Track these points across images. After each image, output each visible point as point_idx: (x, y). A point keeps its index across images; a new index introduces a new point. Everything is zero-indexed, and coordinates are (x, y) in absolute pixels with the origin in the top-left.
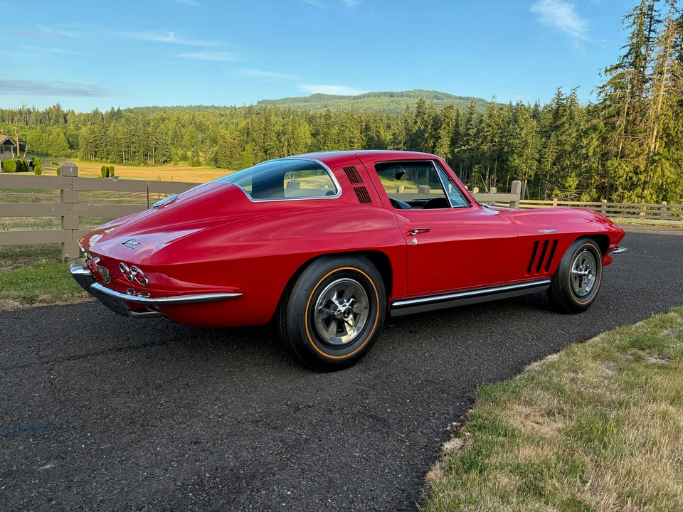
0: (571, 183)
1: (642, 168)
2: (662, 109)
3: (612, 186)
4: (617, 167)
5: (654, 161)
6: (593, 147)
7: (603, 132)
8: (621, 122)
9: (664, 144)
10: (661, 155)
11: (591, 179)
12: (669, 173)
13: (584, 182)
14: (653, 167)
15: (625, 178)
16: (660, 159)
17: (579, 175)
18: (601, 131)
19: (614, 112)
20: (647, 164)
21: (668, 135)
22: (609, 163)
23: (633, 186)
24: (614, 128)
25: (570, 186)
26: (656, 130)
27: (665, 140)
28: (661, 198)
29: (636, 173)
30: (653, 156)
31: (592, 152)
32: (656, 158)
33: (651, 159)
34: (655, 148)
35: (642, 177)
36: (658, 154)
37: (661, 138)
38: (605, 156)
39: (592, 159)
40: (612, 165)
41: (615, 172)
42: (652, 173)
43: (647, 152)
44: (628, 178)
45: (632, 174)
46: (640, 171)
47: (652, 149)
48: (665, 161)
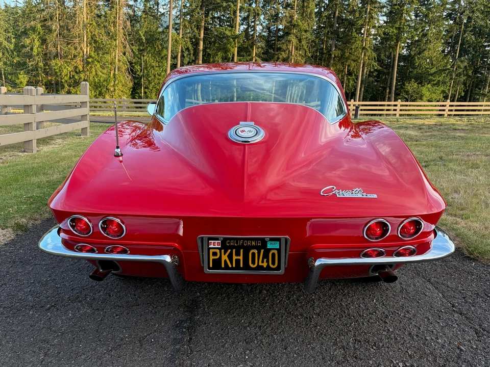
0: (22, 80)
1: (81, 68)
2: (87, 19)
3: (57, 84)
4: (60, 67)
5: (88, 63)
6: (36, 46)
7: (41, 33)
8: (55, 26)
9: (93, 48)
10: (93, 58)
11: (38, 76)
12: (101, 74)
13: (33, 79)
14: (88, 68)
15: (69, 76)
16: (92, 61)
17: (27, 73)
18: (39, 33)
19: (48, 17)
20: (84, 65)
21: (96, 42)
22: (53, 62)
23: (76, 84)
24: (50, 31)
25: (21, 83)
26: (85, 37)
27: (94, 45)
28: (98, 93)
29: (76, 73)
30: (87, 59)
31: (36, 52)
32: (90, 60)
33: (85, 61)
34: (87, 52)
35: (82, 76)
36: (91, 57)
37: (90, 44)
38: (46, 57)
39: (36, 58)
40: (56, 64)
41: (60, 71)
42: (88, 72)
43: (81, 54)
44: (71, 76)
45: (74, 73)
46: (79, 71)
47: (85, 53)
48: (96, 63)
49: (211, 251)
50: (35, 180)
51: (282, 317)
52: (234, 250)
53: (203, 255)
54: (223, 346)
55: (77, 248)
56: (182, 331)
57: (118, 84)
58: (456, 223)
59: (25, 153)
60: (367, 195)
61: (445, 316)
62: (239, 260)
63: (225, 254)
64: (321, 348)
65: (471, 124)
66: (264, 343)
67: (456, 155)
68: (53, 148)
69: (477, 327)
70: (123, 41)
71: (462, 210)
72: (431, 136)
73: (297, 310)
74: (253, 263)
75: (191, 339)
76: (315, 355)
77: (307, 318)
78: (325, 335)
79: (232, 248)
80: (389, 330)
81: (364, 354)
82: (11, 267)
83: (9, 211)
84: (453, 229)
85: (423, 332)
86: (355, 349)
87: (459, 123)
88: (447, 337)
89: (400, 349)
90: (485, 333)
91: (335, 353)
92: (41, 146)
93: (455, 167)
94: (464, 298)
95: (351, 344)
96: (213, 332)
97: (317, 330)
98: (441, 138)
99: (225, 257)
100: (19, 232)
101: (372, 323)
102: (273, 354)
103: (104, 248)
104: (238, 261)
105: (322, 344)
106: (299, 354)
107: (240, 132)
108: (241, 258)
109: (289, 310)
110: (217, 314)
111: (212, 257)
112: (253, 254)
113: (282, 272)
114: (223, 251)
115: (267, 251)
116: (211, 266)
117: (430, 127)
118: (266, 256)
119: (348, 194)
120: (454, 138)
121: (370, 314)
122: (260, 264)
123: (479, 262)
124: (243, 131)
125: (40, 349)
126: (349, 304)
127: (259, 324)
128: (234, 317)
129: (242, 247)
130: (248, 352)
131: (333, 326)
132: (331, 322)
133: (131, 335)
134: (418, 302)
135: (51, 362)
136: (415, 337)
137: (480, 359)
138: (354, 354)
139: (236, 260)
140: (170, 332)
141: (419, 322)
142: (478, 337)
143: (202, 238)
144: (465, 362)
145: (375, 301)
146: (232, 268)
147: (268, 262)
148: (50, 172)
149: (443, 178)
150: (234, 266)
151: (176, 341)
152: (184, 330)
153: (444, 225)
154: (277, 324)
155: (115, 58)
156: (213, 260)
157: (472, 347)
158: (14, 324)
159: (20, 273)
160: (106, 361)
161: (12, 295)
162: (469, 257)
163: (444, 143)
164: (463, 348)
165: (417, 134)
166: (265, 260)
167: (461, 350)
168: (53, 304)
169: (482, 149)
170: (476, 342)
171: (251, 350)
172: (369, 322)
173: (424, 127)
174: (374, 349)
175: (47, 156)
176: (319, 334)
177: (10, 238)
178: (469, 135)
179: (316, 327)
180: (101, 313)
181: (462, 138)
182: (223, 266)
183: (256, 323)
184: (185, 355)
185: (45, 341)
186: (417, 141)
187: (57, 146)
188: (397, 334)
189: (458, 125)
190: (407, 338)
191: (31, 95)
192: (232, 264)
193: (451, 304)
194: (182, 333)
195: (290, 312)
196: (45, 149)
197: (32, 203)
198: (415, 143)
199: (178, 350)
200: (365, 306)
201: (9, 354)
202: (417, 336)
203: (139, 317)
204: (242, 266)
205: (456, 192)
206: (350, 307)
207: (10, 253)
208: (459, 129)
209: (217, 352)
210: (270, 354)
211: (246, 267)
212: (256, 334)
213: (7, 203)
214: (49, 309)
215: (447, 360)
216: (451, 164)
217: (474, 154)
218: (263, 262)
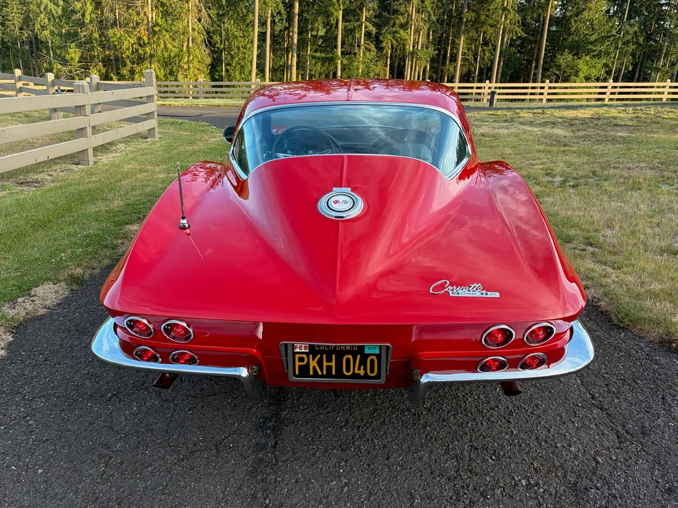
0: (73, 55)
1: (146, 39)
3: (117, 59)
4: (120, 38)
5: (154, 33)
6: (88, 12)
9: (160, 13)
10: (160, 26)
11: (93, 50)
12: (171, 47)
13: (87, 54)
14: (155, 39)
15: (131, 50)
16: (159, 30)
17: (79, 46)
20: (149, 35)
21: (163, 5)
22: (110, 32)
23: (141, 60)
25: (72, 59)
27: (161, 9)
28: (168, 72)
29: (140, 45)
30: (152, 27)
31: (89, 18)
32: (157, 29)
33: (151, 30)
34: (152, 18)
35: (148, 49)
36: (157, 24)
37: (156, 7)
38: (102, 25)
39: (90, 27)
40: (114, 34)
41: (119, 43)
42: (155, 45)
43: (145, 22)
44: (134, 50)
45: (137, 47)
46: (144, 43)
47: (150, 19)
48: (164, 33)
49: (297, 356)
50: (92, 209)
51: (386, 412)
52: (325, 356)
53: (287, 360)
54: (314, 455)
55: (136, 354)
56: (266, 433)
57: (193, 59)
58: (605, 276)
59: (80, 166)
60: (487, 294)
61: (581, 413)
62: (331, 366)
63: (313, 360)
64: (430, 458)
65: (637, 117)
66: (363, 451)
67: (614, 168)
68: (113, 157)
69: (620, 428)
70: (197, 4)
71: (615, 254)
72: (585, 137)
73: (404, 402)
74: (348, 370)
75: (276, 443)
76: (422, 468)
77: (415, 415)
78: (435, 439)
79: (322, 352)
80: (512, 433)
81: (481, 467)
82: (66, 337)
83: (61, 258)
84: (601, 285)
85: (553, 436)
86: (471, 459)
87: (621, 115)
88: (582, 444)
89: (524, 460)
90: (629, 437)
91: (447, 465)
92: (99, 154)
93: (610, 189)
94: (607, 385)
95: (465, 453)
96: (302, 435)
97: (426, 432)
98: (597, 141)
99: (313, 363)
100: (74, 287)
101: (493, 422)
102: (372, 466)
103: (169, 354)
104: (329, 368)
105: (431, 453)
106: (403, 466)
107: (333, 204)
108: (333, 364)
109: (393, 403)
110: (308, 408)
111: (298, 364)
112: (348, 360)
113: (382, 380)
114: (311, 356)
115: (364, 357)
116: (297, 373)
117: (584, 122)
118: (363, 362)
119: (463, 292)
120: (614, 140)
121: (491, 408)
122: (357, 371)
123: (630, 332)
124: (336, 202)
125: (100, 457)
126: (467, 394)
127: (357, 424)
128: (328, 412)
129: (334, 351)
130: (343, 463)
131: (446, 426)
132: (444, 421)
133: (206, 437)
134: (550, 392)
135: (113, 475)
136: (543, 444)
137: (619, 475)
138: (469, 466)
139: (327, 366)
140: (251, 434)
141: (550, 421)
142: (620, 442)
143: (286, 345)
144: (601, 479)
145: (498, 390)
146: (322, 376)
147: (365, 369)
148: (110, 196)
149: (594, 205)
150: (325, 373)
151: (259, 448)
152: (269, 432)
153: (590, 278)
154: (379, 422)
155: (188, 26)
156: (299, 366)
157: (611, 458)
158: (69, 420)
159: (76, 346)
160: (177, 475)
161: (67, 379)
162: (617, 325)
163: (600, 148)
164: (600, 460)
165: (566, 134)
166: (362, 367)
167: (597, 462)
168: (115, 392)
169: (647, 159)
170: (617, 450)
171: (347, 460)
172: (489, 420)
173: (577, 122)
174: (493, 460)
175: (107, 171)
176: (429, 437)
177: (64, 296)
178: (633, 135)
179: (425, 427)
180: (172, 406)
181: (624, 140)
182: (311, 373)
183: (354, 422)
184: (269, 468)
185: (106, 446)
186: (565, 146)
187: (118, 155)
188: (522, 439)
189: (622, 119)
190: (533, 444)
191: (83, 92)
192: (322, 371)
193: (590, 394)
194: (267, 435)
195: (396, 406)
196: (105, 159)
197: (88, 245)
198: (563, 148)
199: (261, 461)
200: (486, 398)
201: (65, 463)
202: (546, 441)
203: (216, 413)
204: (334, 373)
205: (609, 227)
206: (467, 400)
207: (63, 317)
208: (621, 125)
209: (306, 463)
210: (369, 466)
211: (340, 374)
212: (353, 438)
213: (58, 244)
214: (110, 399)
215: (580, 476)
216: (606, 183)
217: (637, 167)
218: (359, 369)
